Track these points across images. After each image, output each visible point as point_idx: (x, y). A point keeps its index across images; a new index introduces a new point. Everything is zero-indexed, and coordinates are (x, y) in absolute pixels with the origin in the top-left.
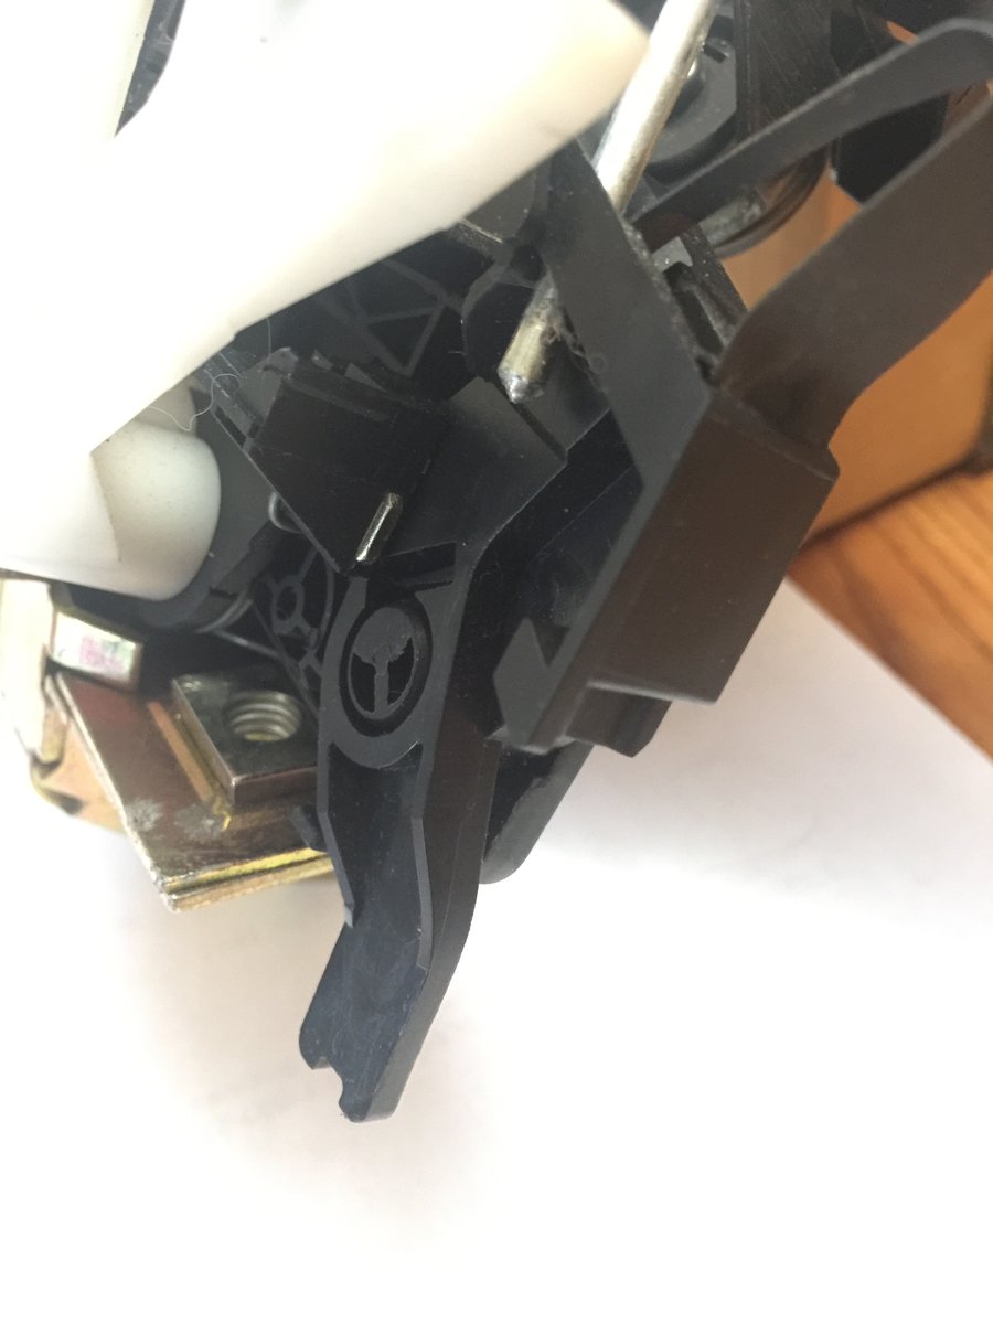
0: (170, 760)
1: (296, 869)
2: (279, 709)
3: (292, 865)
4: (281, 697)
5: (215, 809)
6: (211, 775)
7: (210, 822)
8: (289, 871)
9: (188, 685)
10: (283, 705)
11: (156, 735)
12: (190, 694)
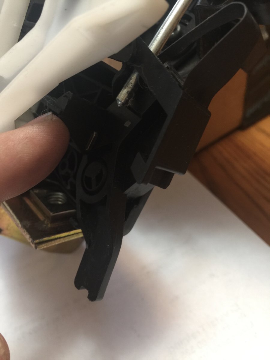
0: (31, 211)
1: (69, 237)
2: (60, 197)
3: (68, 236)
4: (61, 194)
5: (46, 222)
6: (44, 214)
7: (45, 226)
8: (67, 237)
9: (35, 191)
10: (61, 195)
11: (26, 205)
12: (36, 194)
